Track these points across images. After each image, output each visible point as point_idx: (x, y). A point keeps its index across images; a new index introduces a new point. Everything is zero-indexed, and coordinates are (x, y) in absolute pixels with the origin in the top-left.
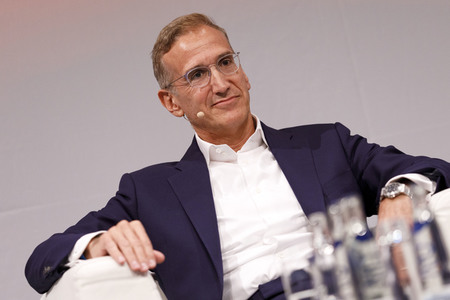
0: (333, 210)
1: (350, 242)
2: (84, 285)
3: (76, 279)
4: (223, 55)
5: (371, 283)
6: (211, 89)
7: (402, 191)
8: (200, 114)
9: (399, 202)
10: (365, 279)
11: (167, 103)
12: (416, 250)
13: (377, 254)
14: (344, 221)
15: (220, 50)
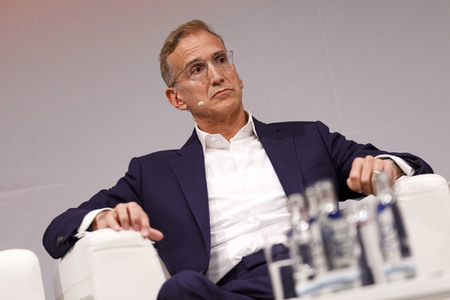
0: (310, 192)
1: (323, 219)
2: (94, 251)
3: (88, 246)
12: (380, 226)
13: (346, 230)
14: (318, 201)
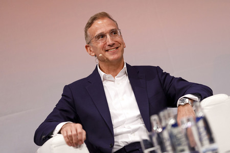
4: (113, 30)
5: (179, 145)
6: (106, 44)
7: (187, 102)
8: (101, 55)
9: (186, 107)
10: (177, 143)
11: (89, 50)
15: (112, 28)
